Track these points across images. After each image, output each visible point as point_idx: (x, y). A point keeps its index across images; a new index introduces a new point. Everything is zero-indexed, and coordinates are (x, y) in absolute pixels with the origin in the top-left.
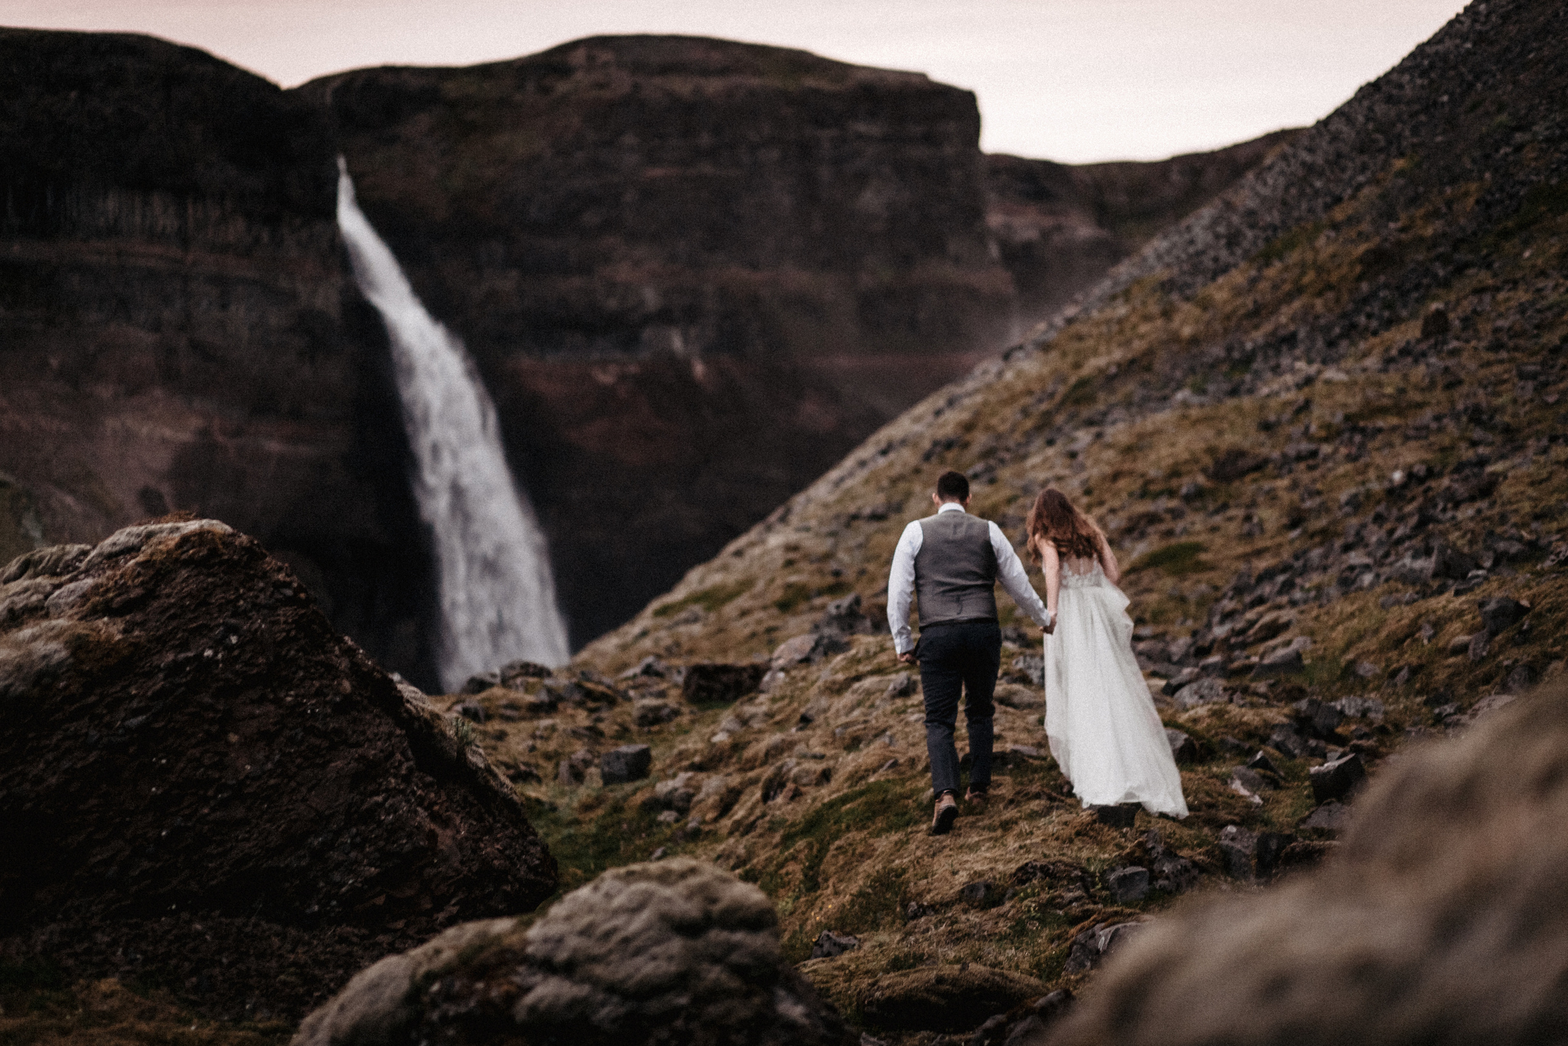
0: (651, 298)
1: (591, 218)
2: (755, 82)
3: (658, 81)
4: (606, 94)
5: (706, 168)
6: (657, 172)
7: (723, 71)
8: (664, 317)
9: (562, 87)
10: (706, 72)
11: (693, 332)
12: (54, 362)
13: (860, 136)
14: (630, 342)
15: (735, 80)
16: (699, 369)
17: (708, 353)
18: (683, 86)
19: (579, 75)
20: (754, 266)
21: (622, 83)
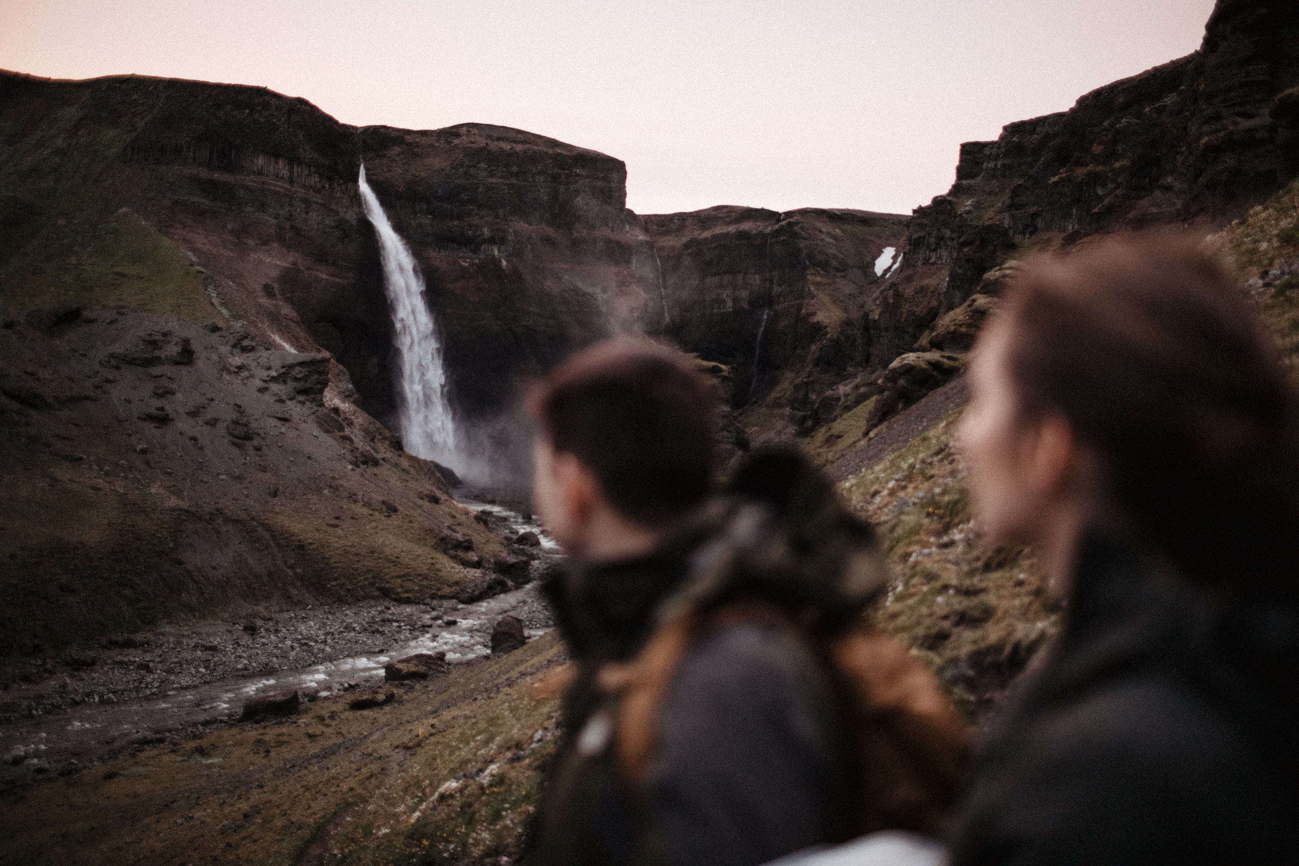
0: (486, 232)
1: (464, 197)
2: (536, 148)
3: (496, 143)
4: (474, 146)
5: (514, 181)
6: (494, 180)
7: (524, 142)
8: (491, 241)
9: (456, 141)
10: (515, 142)
11: (503, 248)
12: (229, 227)
13: (577, 175)
14: (476, 250)
15: (528, 146)
16: (504, 263)
17: (509, 256)
18: (506, 146)
19: (464, 138)
20: (530, 225)
21: (482, 142)
